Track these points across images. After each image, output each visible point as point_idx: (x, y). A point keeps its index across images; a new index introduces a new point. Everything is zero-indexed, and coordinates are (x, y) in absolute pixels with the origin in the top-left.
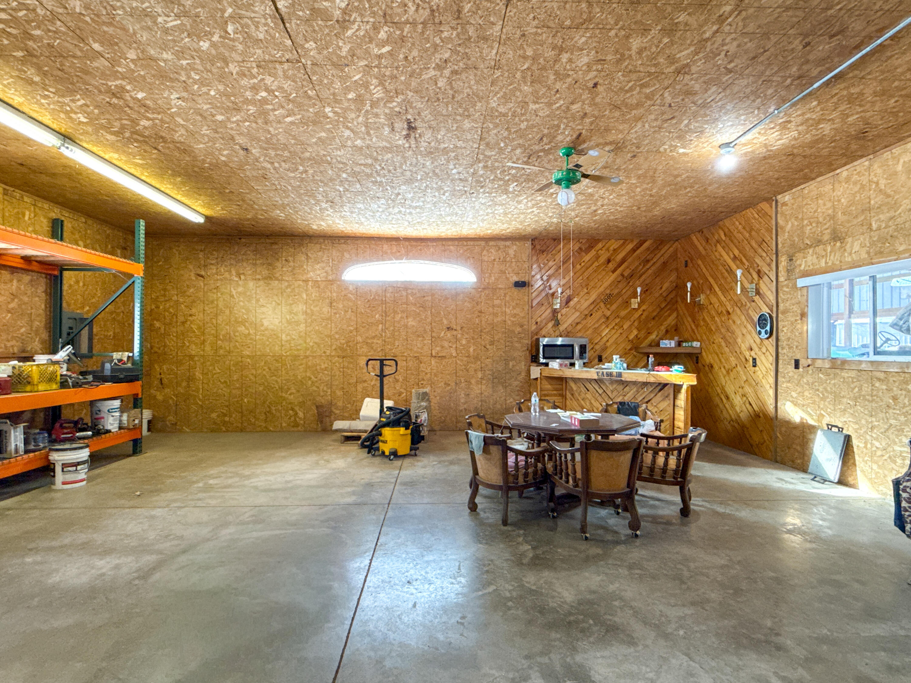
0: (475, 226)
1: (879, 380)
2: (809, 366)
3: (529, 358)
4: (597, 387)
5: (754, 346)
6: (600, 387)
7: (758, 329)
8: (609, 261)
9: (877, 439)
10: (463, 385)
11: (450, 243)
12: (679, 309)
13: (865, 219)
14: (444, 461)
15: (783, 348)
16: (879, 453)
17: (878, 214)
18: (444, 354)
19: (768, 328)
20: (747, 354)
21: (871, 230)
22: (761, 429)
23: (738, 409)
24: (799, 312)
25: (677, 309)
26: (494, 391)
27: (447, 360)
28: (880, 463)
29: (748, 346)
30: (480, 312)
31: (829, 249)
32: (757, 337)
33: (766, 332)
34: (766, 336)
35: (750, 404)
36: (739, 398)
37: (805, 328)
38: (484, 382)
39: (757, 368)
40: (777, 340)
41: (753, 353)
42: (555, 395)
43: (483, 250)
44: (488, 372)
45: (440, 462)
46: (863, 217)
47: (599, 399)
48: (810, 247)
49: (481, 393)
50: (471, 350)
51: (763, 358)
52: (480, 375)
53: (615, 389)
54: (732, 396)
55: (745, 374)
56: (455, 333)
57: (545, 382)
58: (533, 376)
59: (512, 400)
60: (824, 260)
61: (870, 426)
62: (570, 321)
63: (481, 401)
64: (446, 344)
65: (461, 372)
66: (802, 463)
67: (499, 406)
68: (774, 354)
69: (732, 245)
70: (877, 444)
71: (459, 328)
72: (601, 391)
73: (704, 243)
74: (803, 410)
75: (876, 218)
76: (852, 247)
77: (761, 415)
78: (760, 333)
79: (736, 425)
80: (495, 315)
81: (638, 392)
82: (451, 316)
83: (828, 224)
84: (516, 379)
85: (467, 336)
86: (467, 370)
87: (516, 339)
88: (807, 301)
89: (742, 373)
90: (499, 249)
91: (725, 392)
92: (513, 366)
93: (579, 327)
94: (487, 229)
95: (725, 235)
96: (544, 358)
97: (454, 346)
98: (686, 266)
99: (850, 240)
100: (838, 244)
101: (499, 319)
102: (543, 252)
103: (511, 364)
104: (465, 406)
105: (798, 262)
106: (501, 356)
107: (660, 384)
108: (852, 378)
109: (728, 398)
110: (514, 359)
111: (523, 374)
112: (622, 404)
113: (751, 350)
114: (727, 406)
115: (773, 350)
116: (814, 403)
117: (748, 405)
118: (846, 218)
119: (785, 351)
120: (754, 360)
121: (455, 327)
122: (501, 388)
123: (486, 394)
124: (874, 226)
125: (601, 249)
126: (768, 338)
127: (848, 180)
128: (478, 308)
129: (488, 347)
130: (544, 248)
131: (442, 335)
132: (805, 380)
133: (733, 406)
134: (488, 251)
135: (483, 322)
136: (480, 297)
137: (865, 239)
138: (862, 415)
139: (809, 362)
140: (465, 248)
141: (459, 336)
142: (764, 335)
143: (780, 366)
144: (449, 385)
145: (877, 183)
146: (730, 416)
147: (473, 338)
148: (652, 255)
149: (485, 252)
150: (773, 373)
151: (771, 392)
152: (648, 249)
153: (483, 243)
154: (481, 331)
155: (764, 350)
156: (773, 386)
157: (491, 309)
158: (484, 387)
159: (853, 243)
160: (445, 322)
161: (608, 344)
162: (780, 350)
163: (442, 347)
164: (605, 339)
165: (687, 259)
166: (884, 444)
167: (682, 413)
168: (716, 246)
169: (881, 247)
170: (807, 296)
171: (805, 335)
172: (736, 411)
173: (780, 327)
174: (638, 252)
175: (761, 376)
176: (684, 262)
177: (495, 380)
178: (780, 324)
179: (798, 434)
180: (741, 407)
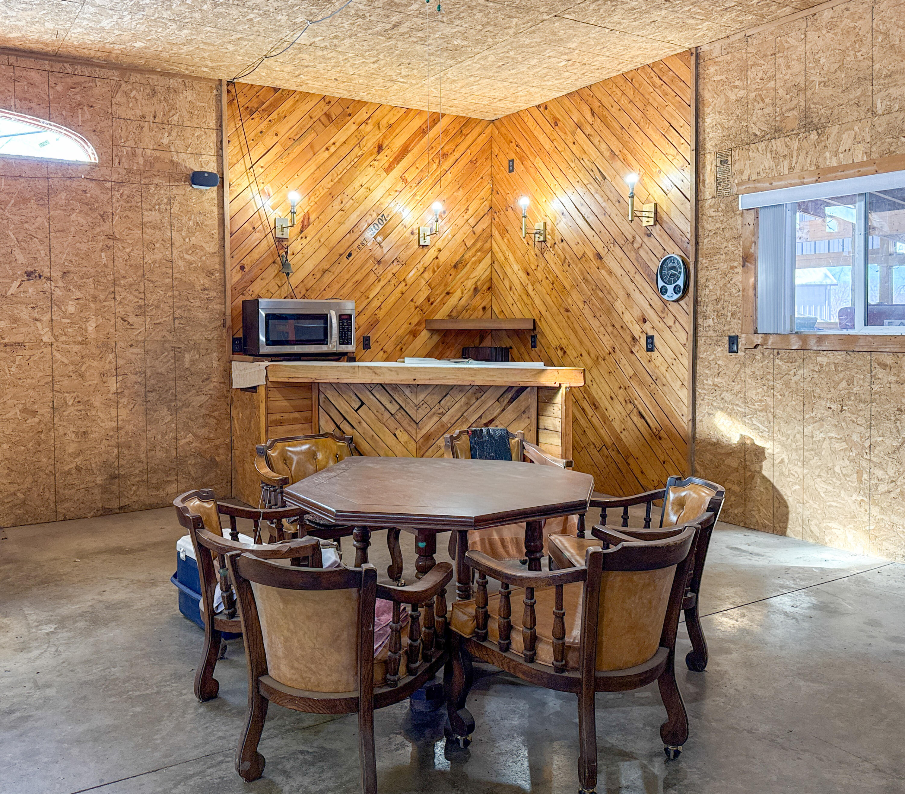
0: (106, 23)
1: (884, 366)
2: (756, 347)
3: (229, 345)
4: (385, 401)
5: (651, 314)
6: (393, 400)
7: (661, 284)
8: (380, 148)
9: (879, 465)
10: (71, 410)
11: (29, 63)
12: (495, 247)
13: (864, 94)
14: (73, 618)
15: (706, 318)
16: (883, 488)
17: (887, 86)
18: (19, 339)
19: (681, 282)
20: (636, 330)
21: (874, 113)
22: (662, 458)
23: (617, 425)
24: (739, 252)
25: (491, 249)
26: (149, 422)
27: (27, 353)
28: (884, 505)
29: (637, 313)
30: (111, 237)
31: (795, 145)
32: (655, 298)
33: (676, 290)
34: (676, 297)
35: (642, 416)
36: (620, 408)
37: (752, 280)
38: (124, 401)
39: (655, 354)
40: (696, 302)
41: (647, 327)
42: (296, 421)
43: (114, 92)
44: (133, 378)
45: (62, 622)
46: (859, 92)
47: (392, 424)
48: (762, 139)
49: (118, 429)
50: (91, 326)
51: (667, 334)
52: (113, 385)
53: (424, 402)
54: (604, 403)
55: (632, 365)
56: (47, 286)
57: (275, 395)
58: (238, 382)
59: (190, 437)
60: (786, 163)
61: (867, 445)
62: (309, 266)
63: (118, 446)
64: (24, 313)
65: (66, 382)
66: (744, 513)
67: (160, 454)
68: (690, 328)
69: (606, 132)
70: (880, 473)
71: (56, 274)
72: (393, 408)
73: (548, 128)
74: (745, 423)
75: (882, 94)
76: (838, 140)
77: (663, 434)
78: (664, 291)
79: (613, 454)
80: (150, 246)
81: (468, 405)
82: (35, 244)
83: (795, 102)
84: (199, 392)
85: (78, 294)
86: (82, 376)
87: (198, 303)
88: (755, 233)
89: (624, 361)
90: (154, 92)
91: (590, 396)
92: (193, 362)
93: (328, 278)
94: (135, 37)
95: (593, 114)
96: (269, 342)
97: (46, 318)
98: (511, 171)
99: (834, 130)
100: (814, 136)
101: (158, 256)
102: (252, 113)
103: (187, 357)
104: (78, 461)
105: (737, 167)
106: (165, 341)
107: (510, 388)
108: (836, 365)
109: (595, 406)
110: (195, 347)
111: (216, 379)
112: (475, 434)
113: (645, 321)
114: (595, 420)
115: (687, 321)
116: (765, 409)
117: (636, 419)
118: (829, 91)
119: (710, 322)
120: (650, 340)
121: (46, 271)
122: (165, 411)
123: (129, 428)
124: (880, 108)
125: (366, 122)
126: (677, 301)
127: (831, 26)
128: (106, 227)
129: (132, 319)
130: (254, 104)
131: (13, 289)
132: (748, 371)
133: (605, 420)
134: (126, 94)
135: (120, 263)
136: (110, 202)
137: (862, 129)
138: (851, 426)
139: (758, 340)
140: (70, 80)
141: (58, 293)
142: (671, 295)
143: (701, 347)
144: (34, 413)
145: (886, 35)
146: (602, 439)
147: (95, 299)
148: (451, 146)
149: (119, 98)
150: (686, 361)
151: (685, 395)
152: (445, 132)
153: (115, 75)
154: (114, 283)
155: (670, 321)
156: (688, 383)
157: (138, 233)
158: (124, 413)
159: (840, 134)
160: (21, 258)
161: (381, 314)
162: (700, 321)
163: (15, 320)
164: (376, 303)
165: (512, 156)
166: (891, 472)
167: (557, 441)
168: (573, 134)
169: (891, 144)
170: (756, 225)
171: (751, 292)
172: (612, 429)
173: (702, 281)
174: (431, 134)
175: (663, 369)
176: (506, 164)
177: (151, 396)
178: (701, 274)
179: (735, 464)
180: (623, 422)
